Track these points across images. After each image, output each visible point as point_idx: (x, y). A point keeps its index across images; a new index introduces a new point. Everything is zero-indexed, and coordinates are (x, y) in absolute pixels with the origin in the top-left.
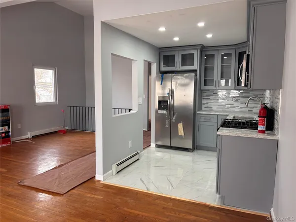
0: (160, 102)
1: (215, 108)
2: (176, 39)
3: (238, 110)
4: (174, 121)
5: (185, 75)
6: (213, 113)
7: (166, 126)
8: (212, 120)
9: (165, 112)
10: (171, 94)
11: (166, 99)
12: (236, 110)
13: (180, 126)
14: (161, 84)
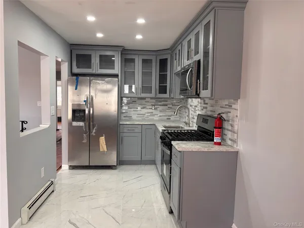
0: (74, 111)
1: (134, 117)
2: (100, 35)
3: (157, 119)
4: (94, 134)
5: (107, 79)
6: (137, 123)
7: (84, 141)
8: (136, 130)
9: (81, 124)
10: (90, 102)
11: (82, 108)
12: (155, 119)
13: (102, 140)
14: (76, 89)
